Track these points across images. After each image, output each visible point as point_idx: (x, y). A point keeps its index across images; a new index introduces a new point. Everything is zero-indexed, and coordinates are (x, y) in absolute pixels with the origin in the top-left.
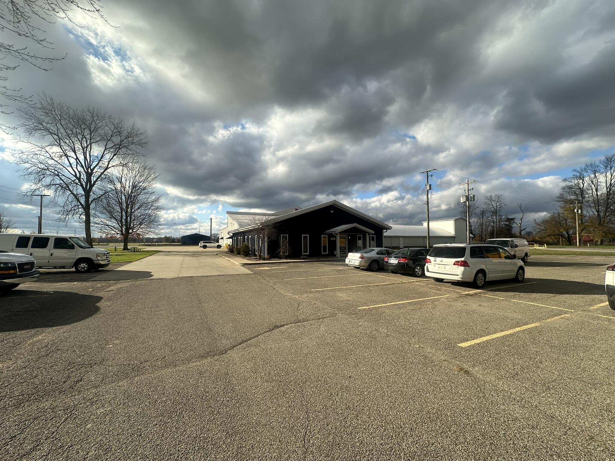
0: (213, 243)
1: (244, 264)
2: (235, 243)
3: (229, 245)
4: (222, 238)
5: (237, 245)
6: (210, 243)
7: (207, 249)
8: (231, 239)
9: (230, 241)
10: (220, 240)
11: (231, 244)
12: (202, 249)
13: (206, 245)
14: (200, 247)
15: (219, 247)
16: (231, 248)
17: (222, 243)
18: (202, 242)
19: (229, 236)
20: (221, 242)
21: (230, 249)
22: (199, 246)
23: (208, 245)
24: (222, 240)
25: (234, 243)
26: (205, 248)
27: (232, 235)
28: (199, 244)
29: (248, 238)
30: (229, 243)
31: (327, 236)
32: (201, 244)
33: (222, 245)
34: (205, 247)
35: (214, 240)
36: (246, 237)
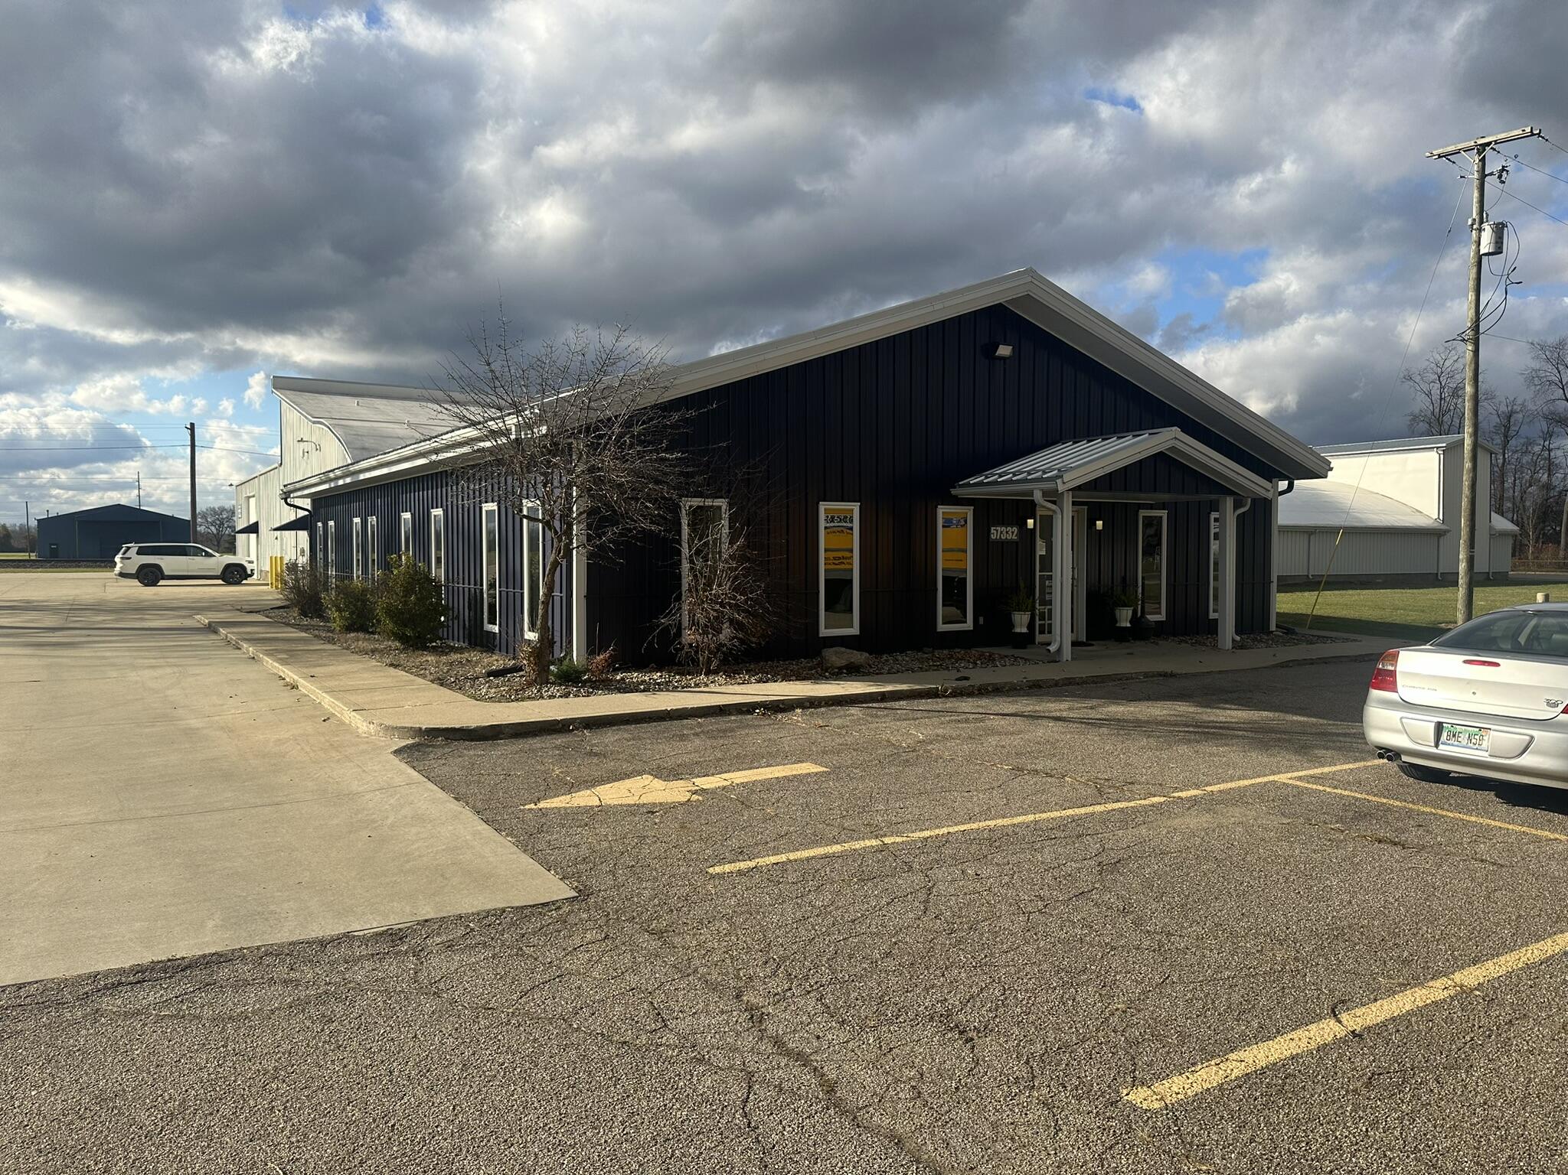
0: (197, 552)
1: (419, 732)
2: (331, 557)
3: (292, 567)
4: (253, 529)
5: (344, 565)
6: (183, 552)
7: (164, 591)
8: (303, 535)
9: (295, 547)
10: (241, 538)
11: (303, 560)
12: (135, 590)
13: (158, 567)
14: (122, 575)
15: (235, 574)
16: (305, 583)
17: (253, 557)
18: (134, 547)
19: (291, 516)
20: (249, 552)
21: (296, 589)
22: (117, 569)
23: (169, 563)
24: (253, 536)
25: (320, 555)
26: (154, 584)
27: (307, 503)
28: (117, 559)
29: (421, 523)
30: (290, 556)
31: (969, 511)
32: (129, 558)
33: (249, 567)
34: (150, 576)
35: (208, 539)
36: (407, 516)
